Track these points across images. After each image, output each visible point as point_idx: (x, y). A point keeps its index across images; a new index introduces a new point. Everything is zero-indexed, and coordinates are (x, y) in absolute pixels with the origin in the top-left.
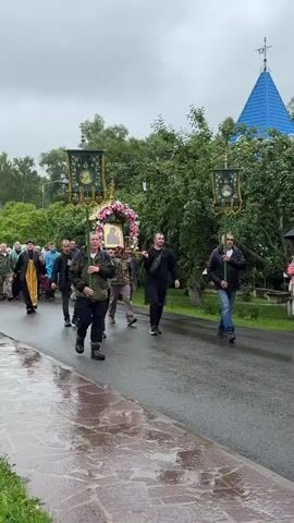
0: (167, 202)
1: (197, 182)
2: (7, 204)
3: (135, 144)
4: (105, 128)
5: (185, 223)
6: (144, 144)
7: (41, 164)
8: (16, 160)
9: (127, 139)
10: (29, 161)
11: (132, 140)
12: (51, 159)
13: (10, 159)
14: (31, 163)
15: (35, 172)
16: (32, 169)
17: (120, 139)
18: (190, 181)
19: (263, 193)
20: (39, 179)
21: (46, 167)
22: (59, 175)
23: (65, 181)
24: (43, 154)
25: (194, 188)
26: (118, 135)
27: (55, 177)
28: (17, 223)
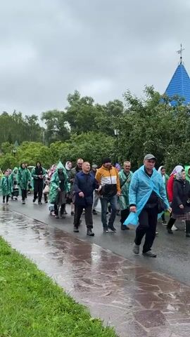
0: (132, 141)
1: (151, 129)
2: (24, 143)
3: (99, 108)
4: (81, 98)
6: (105, 108)
7: (42, 119)
8: (26, 116)
9: (94, 104)
10: (35, 118)
11: (97, 105)
12: (48, 116)
13: (23, 116)
15: (38, 124)
16: (37, 122)
17: (90, 105)
18: (147, 129)
20: (40, 128)
21: (45, 121)
22: (53, 126)
23: (56, 129)
24: (44, 113)
25: (149, 133)
26: (88, 102)
27: (50, 127)
28: (32, 154)
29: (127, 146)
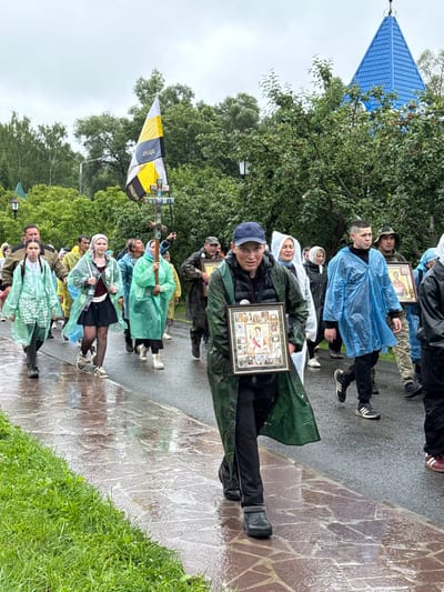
0: (278, 190)
1: (320, 164)
2: (35, 188)
3: (208, 113)
4: (165, 87)
5: (303, 219)
6: (220, 112)
7: (77, 135)
8: (42, 129)
9: (194, 102)
10: (59, 130)
11: (201, 106)
12: (90, 129)
13: (34, 127)
14: (62, 132)
15: (67, 146)
16: (64, 141)
17: (186, 103)
18: (311, 163)
19: (416, 181)
20: (73, 155)
21: (84, 138)
22: (102, 150)
23: (109, 159)
24: (80, 122)
25: (317, 172)
26: (180, 97)
27: (96, 153)
28: (55, 214)
29: (268, 200)
